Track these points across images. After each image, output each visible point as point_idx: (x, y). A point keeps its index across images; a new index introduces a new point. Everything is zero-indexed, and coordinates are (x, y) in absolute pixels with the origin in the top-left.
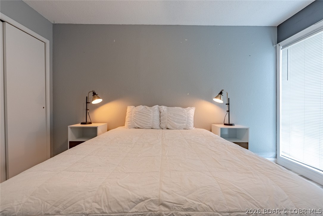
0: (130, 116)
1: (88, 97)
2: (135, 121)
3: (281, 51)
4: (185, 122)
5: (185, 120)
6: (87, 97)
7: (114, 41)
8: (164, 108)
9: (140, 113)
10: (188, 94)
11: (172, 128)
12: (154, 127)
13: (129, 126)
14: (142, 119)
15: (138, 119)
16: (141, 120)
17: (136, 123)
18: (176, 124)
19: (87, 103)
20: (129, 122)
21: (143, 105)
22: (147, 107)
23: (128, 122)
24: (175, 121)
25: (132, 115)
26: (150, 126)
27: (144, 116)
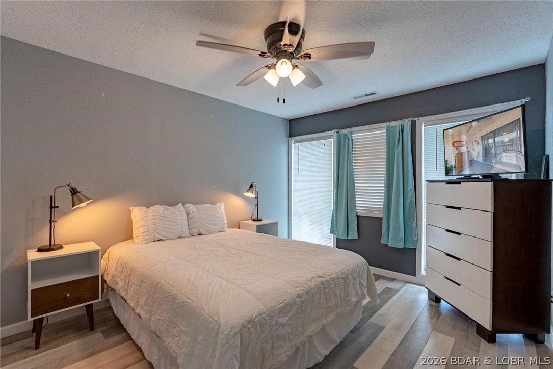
0: (146, 224)
1: (53, 197)
2: (155, 230)
3: (293, 145)
4: (220, 223)
5: (220, 221)
6: (51, 197)
7: (103, 95)
8: (191, 207)
9: (161, 218)
10: (215, 186)
11: (206, 233)
12: (184, 235)
13: (146, 239)
14: (165, 226)
15: (160, 227)
16: (164, 228)
17: (157, 234)
18: (212, 227)
19: (51, 208)
20: (145, 234)
21: (161, 205)
22: (166, 206)
23: (143, 234)
24: (209, 224)
25: (149, 222)
26: (178, 234)
27: (168, 221)
